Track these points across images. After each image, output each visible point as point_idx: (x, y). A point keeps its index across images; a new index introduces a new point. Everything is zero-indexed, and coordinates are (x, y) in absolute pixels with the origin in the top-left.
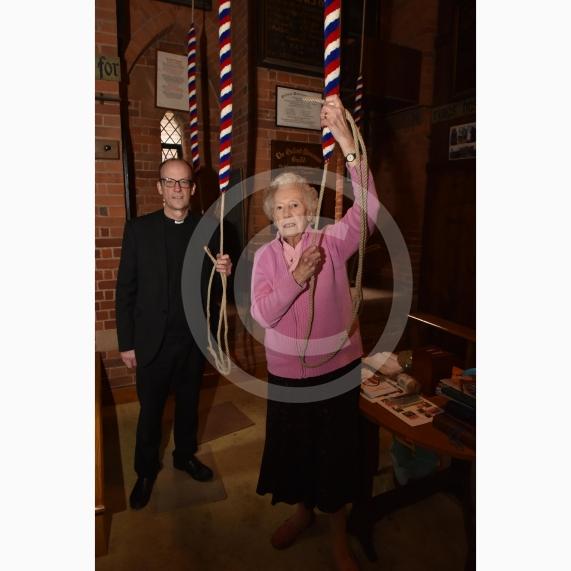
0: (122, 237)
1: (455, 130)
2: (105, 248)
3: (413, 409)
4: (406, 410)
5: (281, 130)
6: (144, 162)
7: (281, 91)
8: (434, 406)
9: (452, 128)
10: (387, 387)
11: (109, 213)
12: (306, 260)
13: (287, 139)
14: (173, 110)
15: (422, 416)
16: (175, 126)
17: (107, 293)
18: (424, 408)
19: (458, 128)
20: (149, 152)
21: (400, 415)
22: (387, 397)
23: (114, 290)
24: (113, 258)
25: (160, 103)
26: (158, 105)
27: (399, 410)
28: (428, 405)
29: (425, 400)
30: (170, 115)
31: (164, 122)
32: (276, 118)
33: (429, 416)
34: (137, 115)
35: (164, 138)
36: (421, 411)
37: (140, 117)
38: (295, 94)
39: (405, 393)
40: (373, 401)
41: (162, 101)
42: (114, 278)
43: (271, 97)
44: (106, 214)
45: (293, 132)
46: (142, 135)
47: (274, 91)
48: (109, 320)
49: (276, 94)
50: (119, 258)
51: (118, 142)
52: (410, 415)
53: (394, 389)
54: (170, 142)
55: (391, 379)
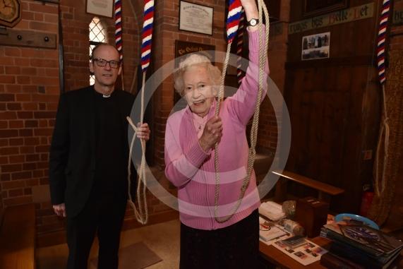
0: (56, 111)
1: (306, 39)
2: (42, 119)
3: (301, 249)
4: (296, 250)
5: (183, 33)
6: (75, 54)
7: (183, 4)
8: (317, 246)
9: (304, 38)
10: (277, 231)
11: (46, 91)
12: (209, 129)
13: (187, 40)
14: (99, 17)
15: (309, 255)
16: (101, 28)
17: (42, 155)
18: (310, 249)
19: (308, 38)
20: (80, 46)
21: (292, 255)
22: (278, 240)
23: (49, 153)
24: (49, 127)
25: (90, 10)
26: (88, 11)
27: (291, 251)
28: (313, 246)
29: (309, 242)
30: (96, 20)
31: (92, 25)
32: (179, 24)
33: (315, 256)
34: (72, 18)
35: (92, 37)
36: (308, 251)
37: (73, 20)
38: (193, 7)
39: (291, 235)
40: (269, 243)
41: (91, 9)
42: (49, 144)
43: (176, 8)
44: (43, 92)
45: (192, 35)
46: (75, 33)
47: (178, 4)
48: (44, 177)
49: (179, 6)
50: (53, 128)
51: (56, 36)
52: (300, 255)
53: (283, 233)
54: (96, 40)
55: (279, 224)
